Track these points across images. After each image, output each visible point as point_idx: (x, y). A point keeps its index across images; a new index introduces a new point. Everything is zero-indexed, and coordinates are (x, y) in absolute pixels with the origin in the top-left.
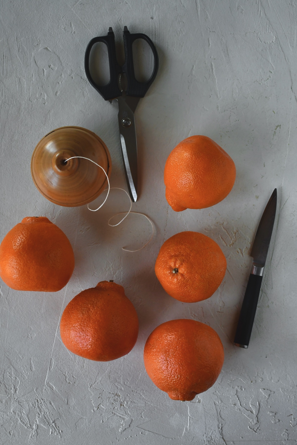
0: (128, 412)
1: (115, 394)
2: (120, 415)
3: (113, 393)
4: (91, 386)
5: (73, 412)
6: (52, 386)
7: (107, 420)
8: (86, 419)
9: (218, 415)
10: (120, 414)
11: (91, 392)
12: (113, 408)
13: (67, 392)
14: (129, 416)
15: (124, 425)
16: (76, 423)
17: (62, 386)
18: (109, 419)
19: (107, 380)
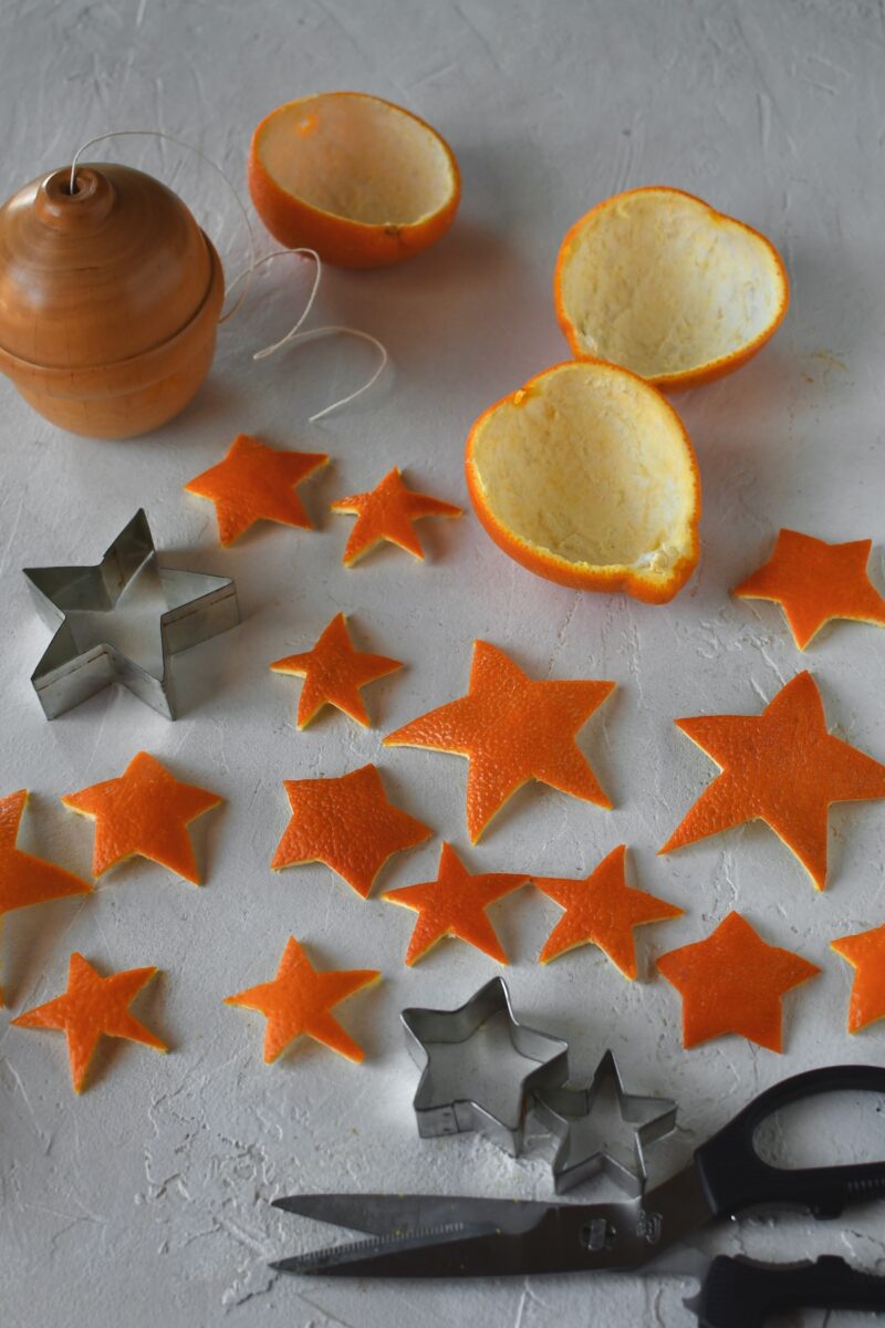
0: (277, 1227)
1: (246, 1147)
2: (243, 1236)
3: (237, 1143)
4: (158, 1103)
5: (59, 1189)
6: (12, 1075)
7: (186, 1245)
8: (102, 1227)
9: (647, 1310)
10: (244, 1231)
11: (153, 1126)
12: (221, 1202)
13: (61, 1105)
14: (278, 1243)
15: (246, 1281)
16: (58, 1234)
17: (50, 1082)
18: (194, 1242)
19: (228, 1090)
